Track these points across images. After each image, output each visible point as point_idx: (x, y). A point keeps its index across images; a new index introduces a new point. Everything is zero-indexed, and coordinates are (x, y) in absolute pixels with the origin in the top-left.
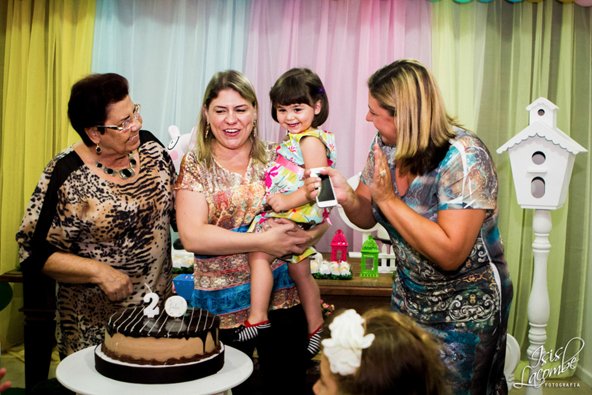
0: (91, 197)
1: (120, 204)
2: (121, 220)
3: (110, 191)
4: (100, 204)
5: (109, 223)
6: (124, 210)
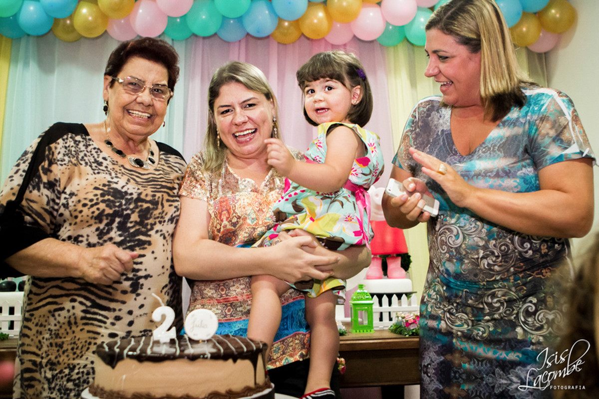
1: (118, 181)
2: (112, 196)
3: (110, 167)
4: (92, 174)
6: (119, 188)
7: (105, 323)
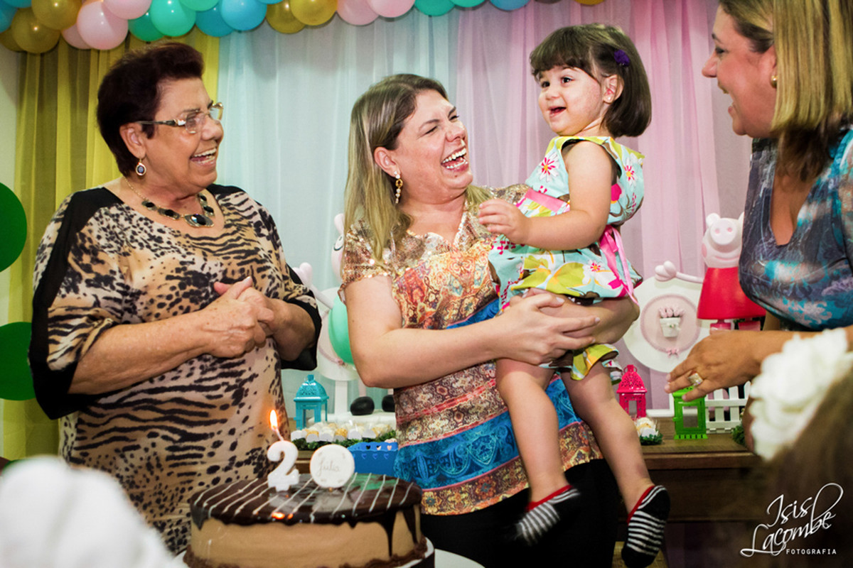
0: (138, 247)
1: (194, 259)
2: (194, 285)
3: (174, 241)
4: (155, 259)
5: (173, 288)
6: (199, 271)
7: (201, 456)
